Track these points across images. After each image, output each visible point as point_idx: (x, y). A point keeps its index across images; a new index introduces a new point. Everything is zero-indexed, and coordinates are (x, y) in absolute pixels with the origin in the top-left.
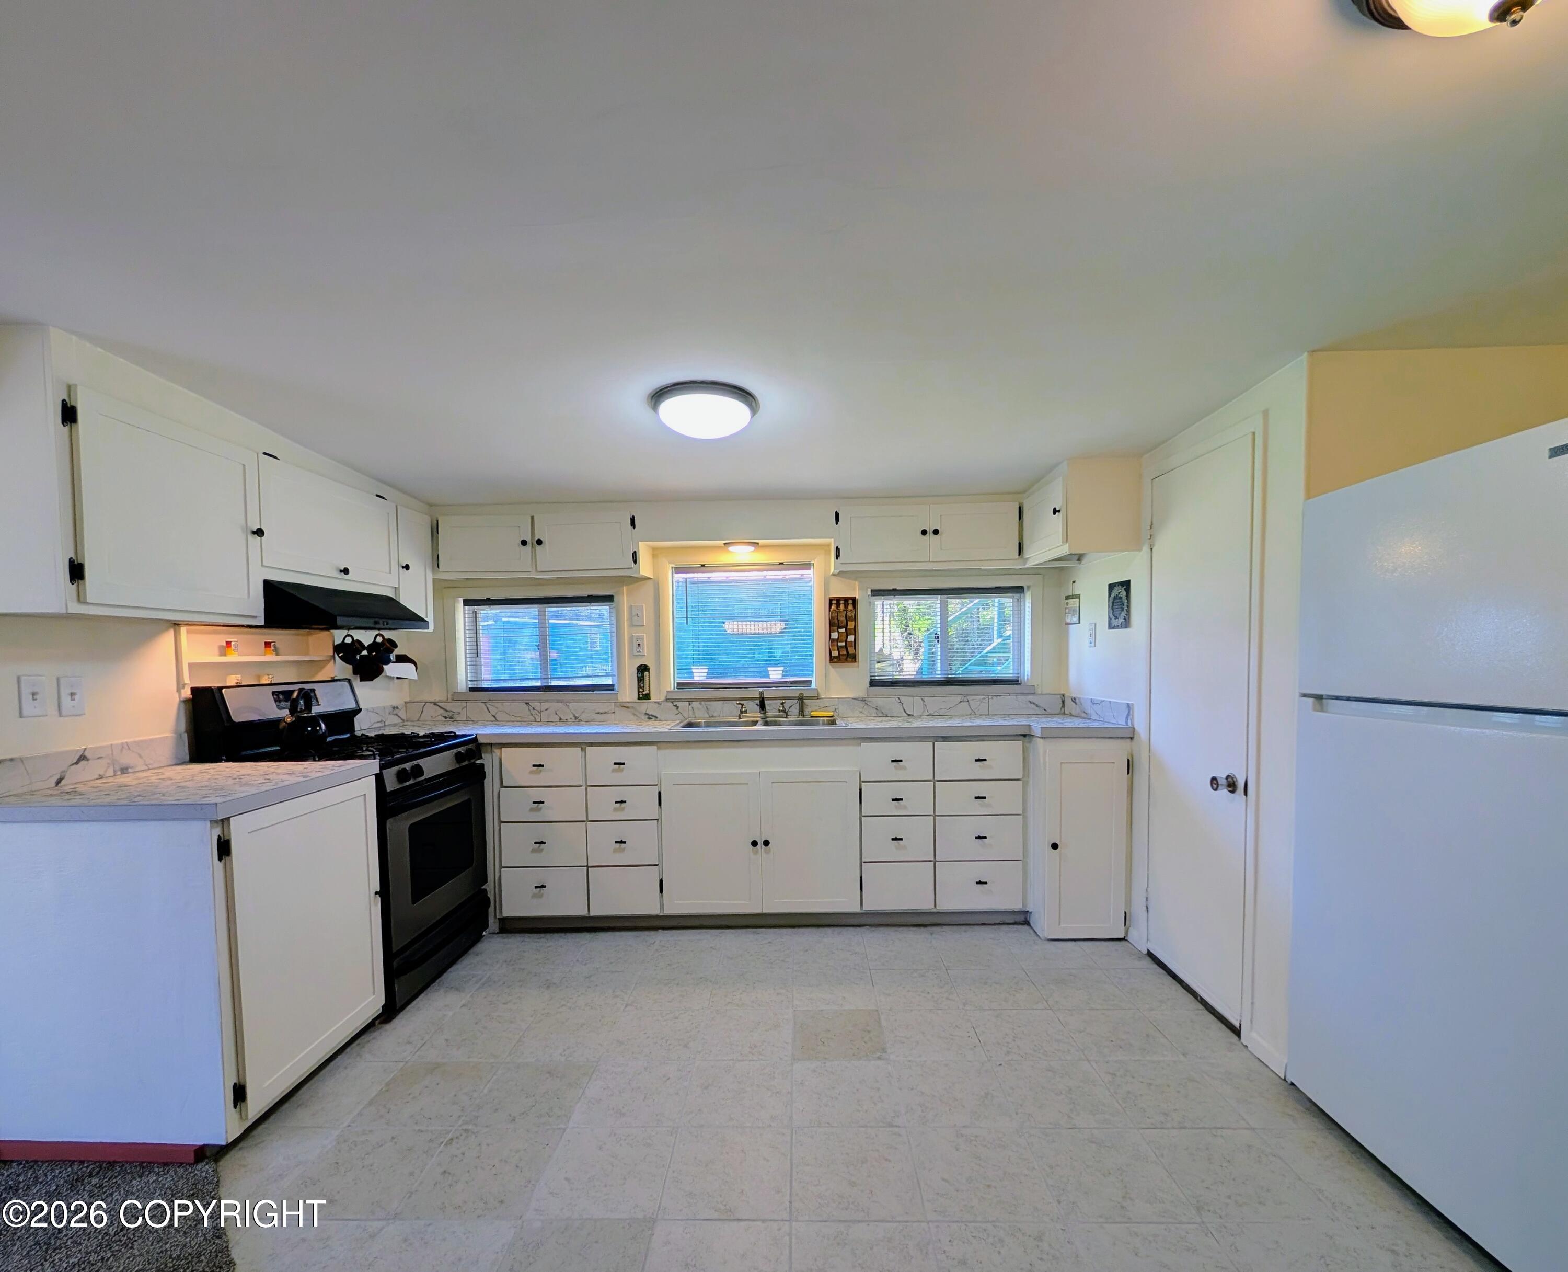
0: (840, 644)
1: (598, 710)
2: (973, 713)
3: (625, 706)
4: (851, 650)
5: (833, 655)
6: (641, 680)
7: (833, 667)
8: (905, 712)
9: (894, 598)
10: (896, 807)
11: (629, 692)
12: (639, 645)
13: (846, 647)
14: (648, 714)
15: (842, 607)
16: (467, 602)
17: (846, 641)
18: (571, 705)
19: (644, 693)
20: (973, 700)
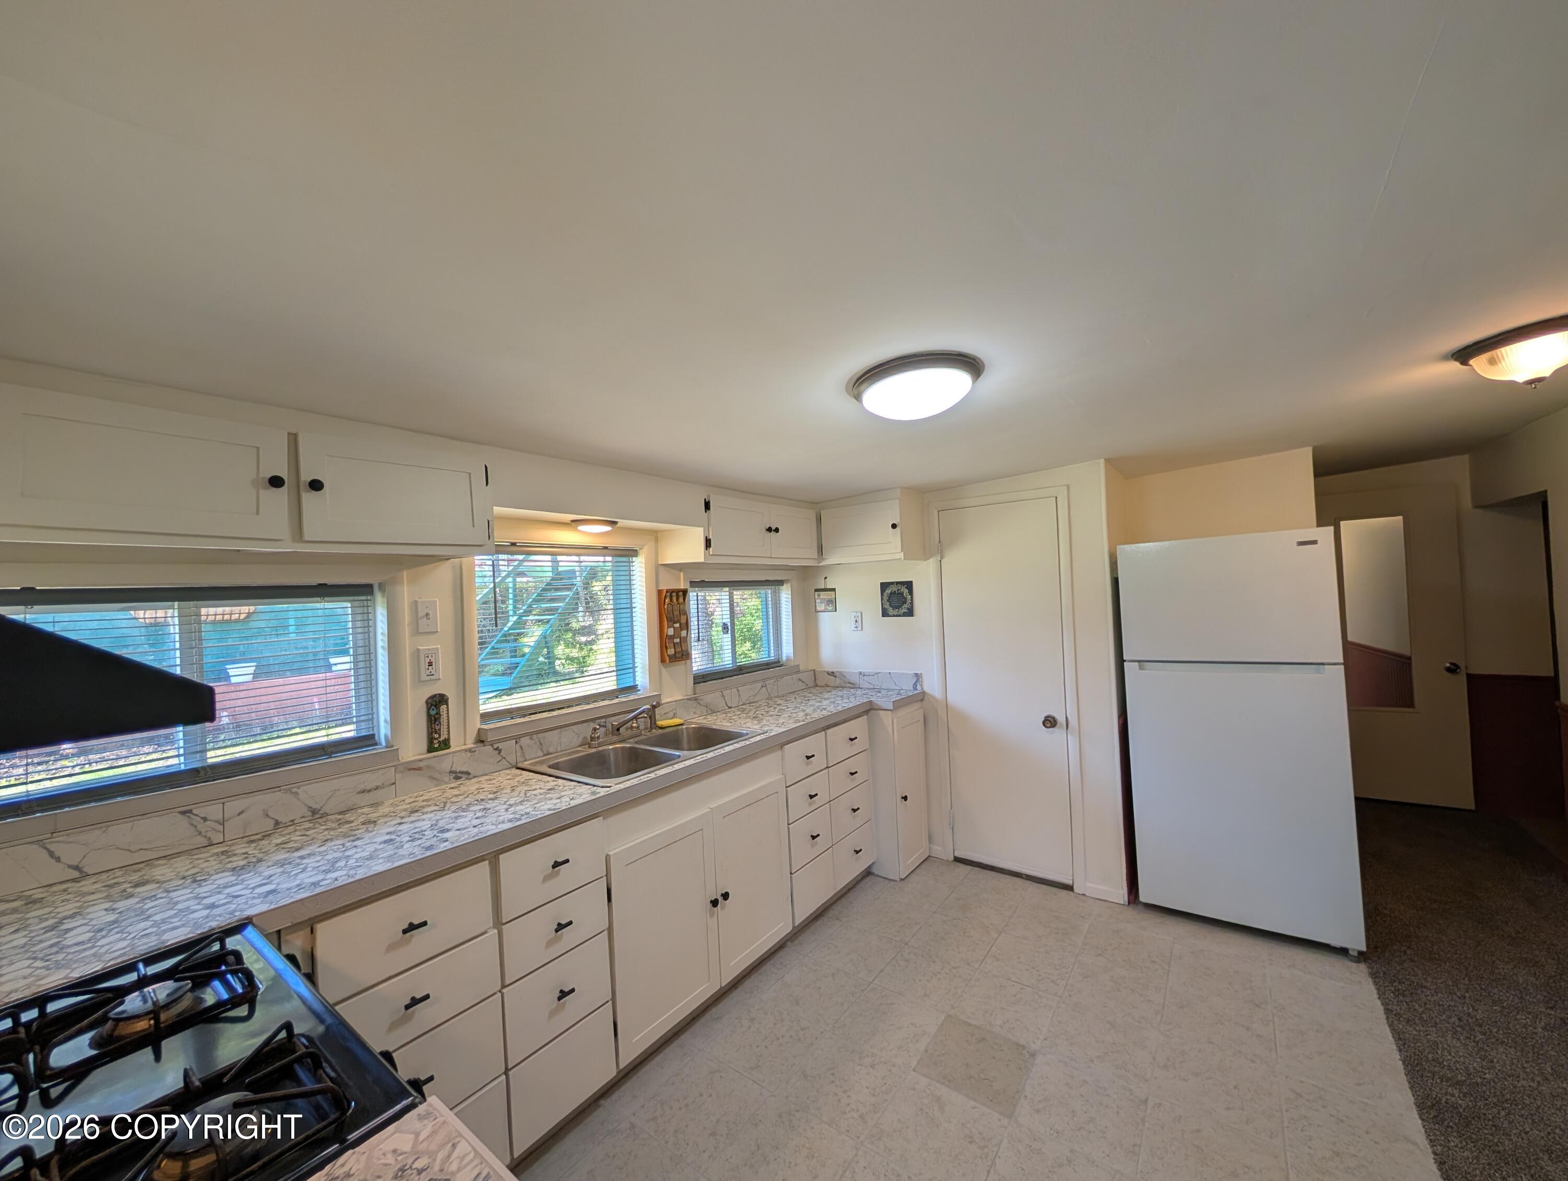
0: (675, 641)
1: (362, 787)
3: (413, 768)
4: (684, 647)
5: (669, 653)
6: (436, 720)
7: (665, 668)
12: (430, 664)
13: (680, 643)
14: (455, 772)
15: (668, 599)
17: (680, 637)
19: (441, 739)
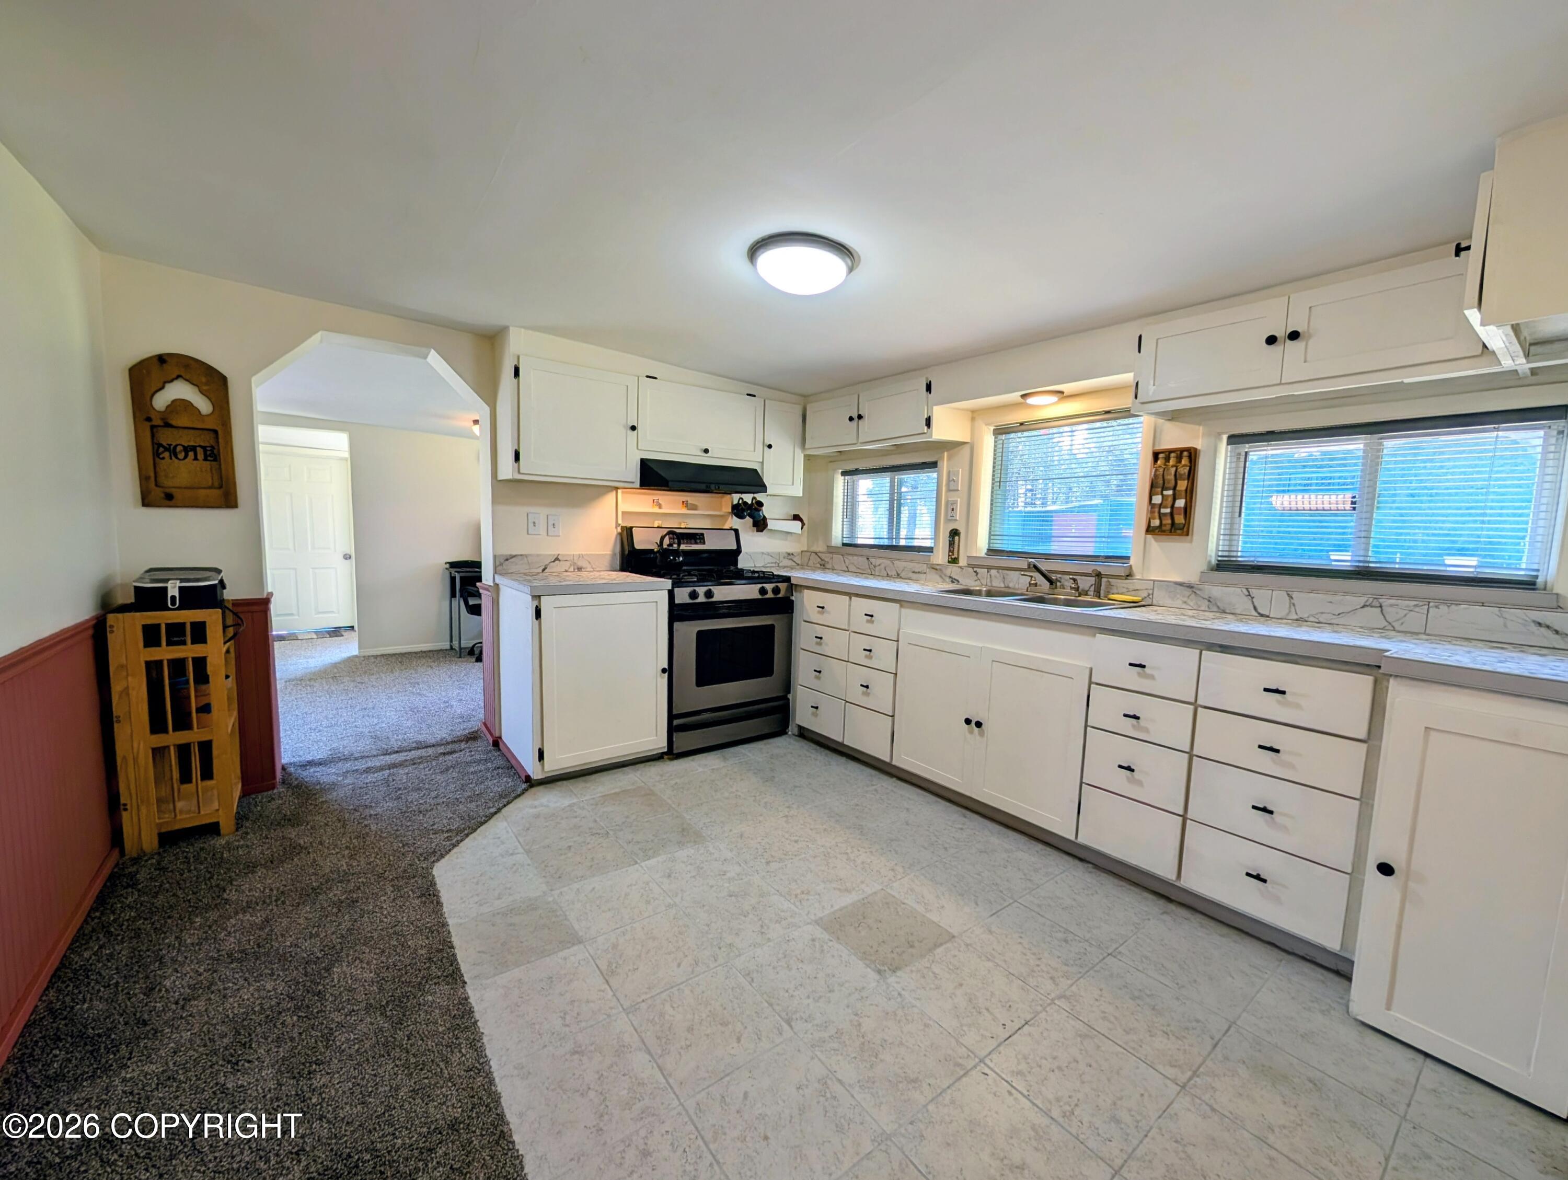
0: (1163, 511)
1: (915, 570)
2: (1390, 627)
3: (934, 568)
4: (1180, 519)
5: (1152, 525)
6: (952, 544)
7: (1156, 541)
8: (1255, 608)
9: (1268, 445)
10: (1133, 726)
11: (940, 556)
12: (953, 510)
13: (1172, 514)
14: (951, 578)
15: (1172, 462)
16: (844, 473)
17: (1172, 507)
18: (896, 563)
19: (953, 557)
20: (1392, 605)
